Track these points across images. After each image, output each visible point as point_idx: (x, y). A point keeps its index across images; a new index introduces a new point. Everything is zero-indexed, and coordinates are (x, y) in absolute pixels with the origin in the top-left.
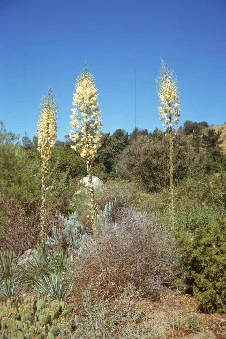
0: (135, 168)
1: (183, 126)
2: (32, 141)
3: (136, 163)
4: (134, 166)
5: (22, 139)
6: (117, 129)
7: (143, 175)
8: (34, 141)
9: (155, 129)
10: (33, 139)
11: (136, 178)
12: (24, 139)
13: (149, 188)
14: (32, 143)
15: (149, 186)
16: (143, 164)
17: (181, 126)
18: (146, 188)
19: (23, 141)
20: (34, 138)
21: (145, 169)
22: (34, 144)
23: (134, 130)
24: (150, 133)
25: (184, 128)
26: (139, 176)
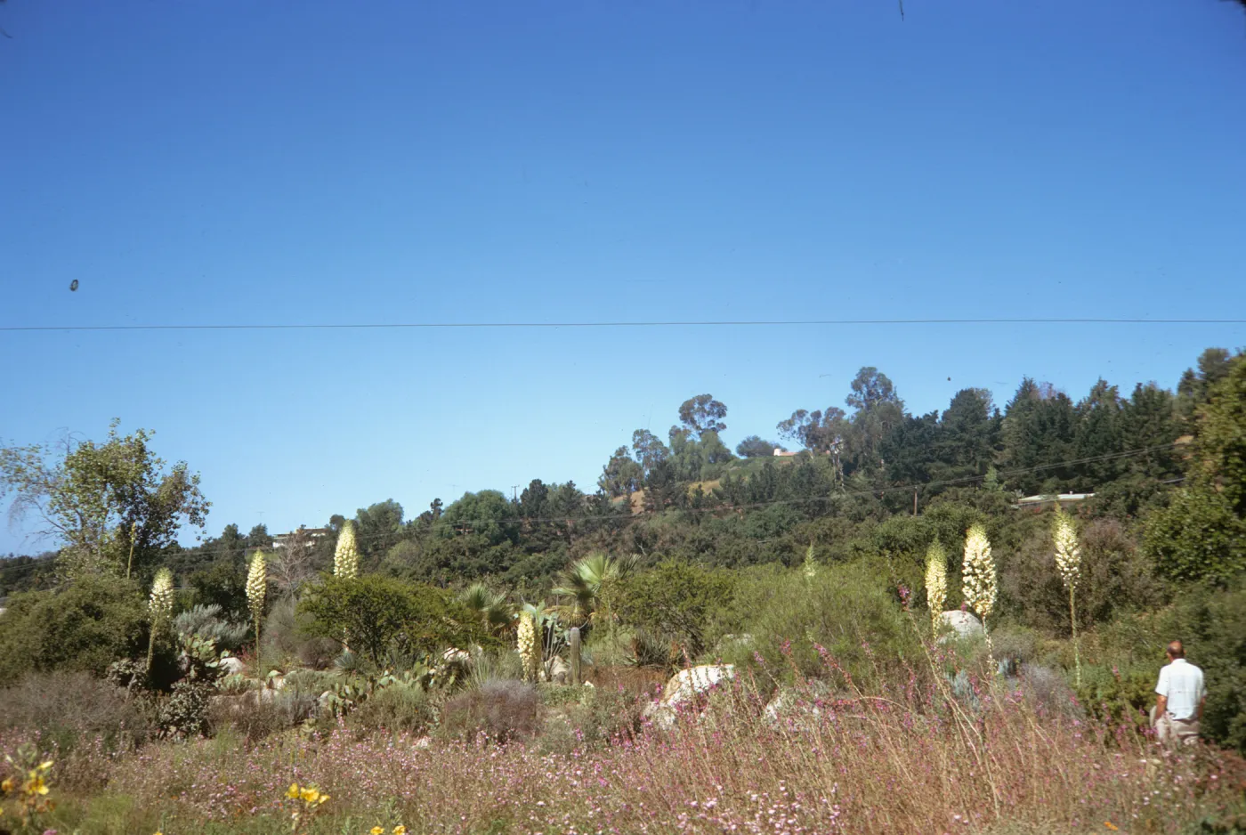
0: (1033, 592)
1: (1196, 370)
2: (667, 443)
3: (1035, 583)
4: (1032, 588)
5: (634, 440)
6: (959, 390)
7: (1048, 605)
8: (672, 445)
9: (1094, 383)
10: (668, 436)
11: (1037, 610)
12: (637, 438)
13: (1061, 627)
14: (666, 451)
15: (1062, 624)
16: (1048, 586)
17: (1190, 370)
18: (1055, 628)
19: (635, 446)
20: (671, 434)
21: (1052, 594)
22: (673, 453)
23: (1018, 388)
24: (1078, 406)
25: (1201, 376)
26: (1042, 607)
